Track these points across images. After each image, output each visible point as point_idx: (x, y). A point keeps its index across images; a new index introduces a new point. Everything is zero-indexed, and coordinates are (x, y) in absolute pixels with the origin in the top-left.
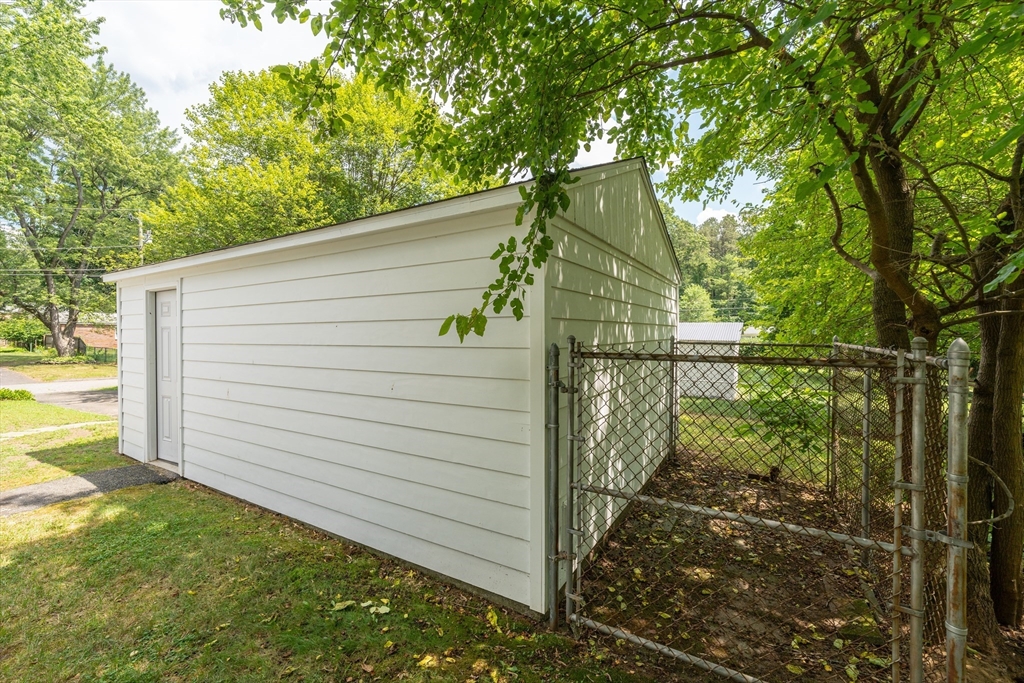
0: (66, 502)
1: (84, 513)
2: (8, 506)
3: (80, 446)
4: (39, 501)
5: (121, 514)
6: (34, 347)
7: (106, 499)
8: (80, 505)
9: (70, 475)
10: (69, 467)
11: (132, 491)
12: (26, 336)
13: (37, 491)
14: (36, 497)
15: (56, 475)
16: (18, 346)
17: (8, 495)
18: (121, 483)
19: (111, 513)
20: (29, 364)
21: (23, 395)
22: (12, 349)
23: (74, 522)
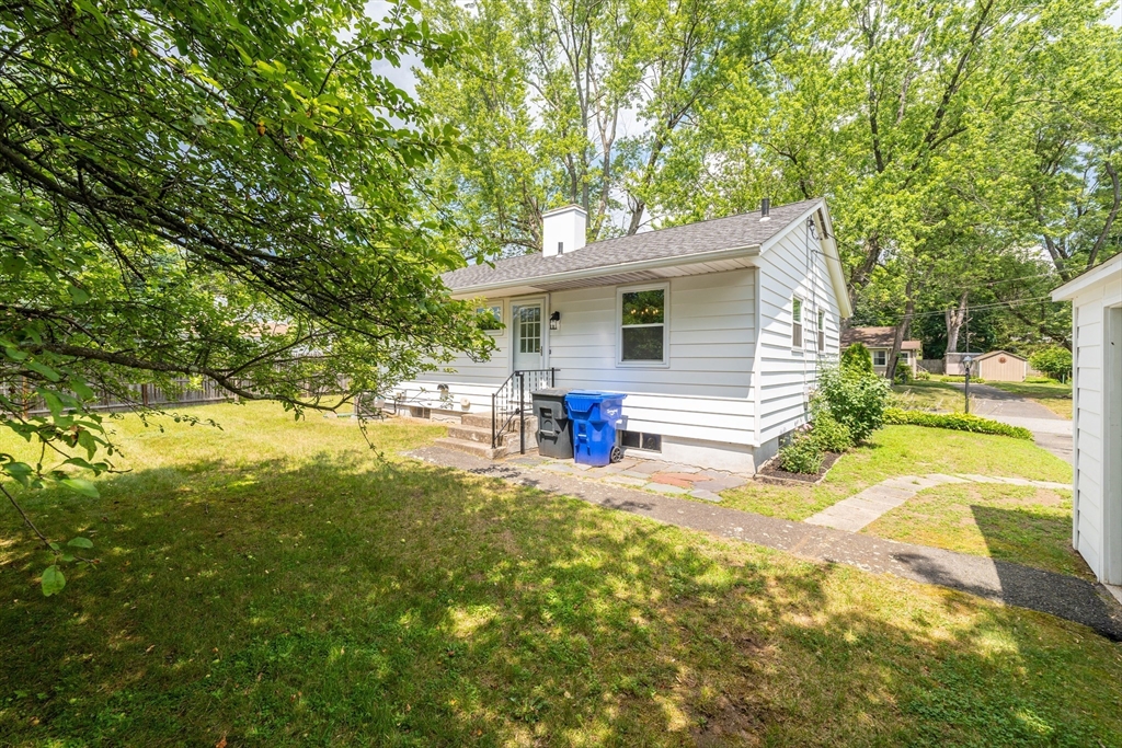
0: (957, 593)
1: (965, 620)
2: (904, 565)
3: (1031, 517)
4: (932, 574)
5: (1004, 653)
6: (1066, 378)
7: (1002, 615)
8: (968, 605)
9: (985, 553)
10: (995, 541)
11: (1046, 622)
12: (1059, 367)
13: (939, 558)
14: (933, 567)
15: (973, 547)
16: (1052, 376)
17: (914, 552)
18: (1037, 600)
19: (993, 643)
20: (1055, 398)
21: (1021, 434)
22: (1046, 379)
23: (944, 627)
